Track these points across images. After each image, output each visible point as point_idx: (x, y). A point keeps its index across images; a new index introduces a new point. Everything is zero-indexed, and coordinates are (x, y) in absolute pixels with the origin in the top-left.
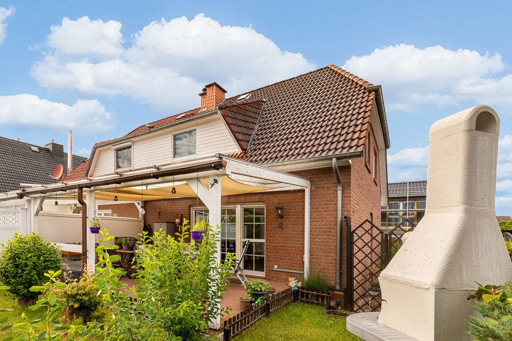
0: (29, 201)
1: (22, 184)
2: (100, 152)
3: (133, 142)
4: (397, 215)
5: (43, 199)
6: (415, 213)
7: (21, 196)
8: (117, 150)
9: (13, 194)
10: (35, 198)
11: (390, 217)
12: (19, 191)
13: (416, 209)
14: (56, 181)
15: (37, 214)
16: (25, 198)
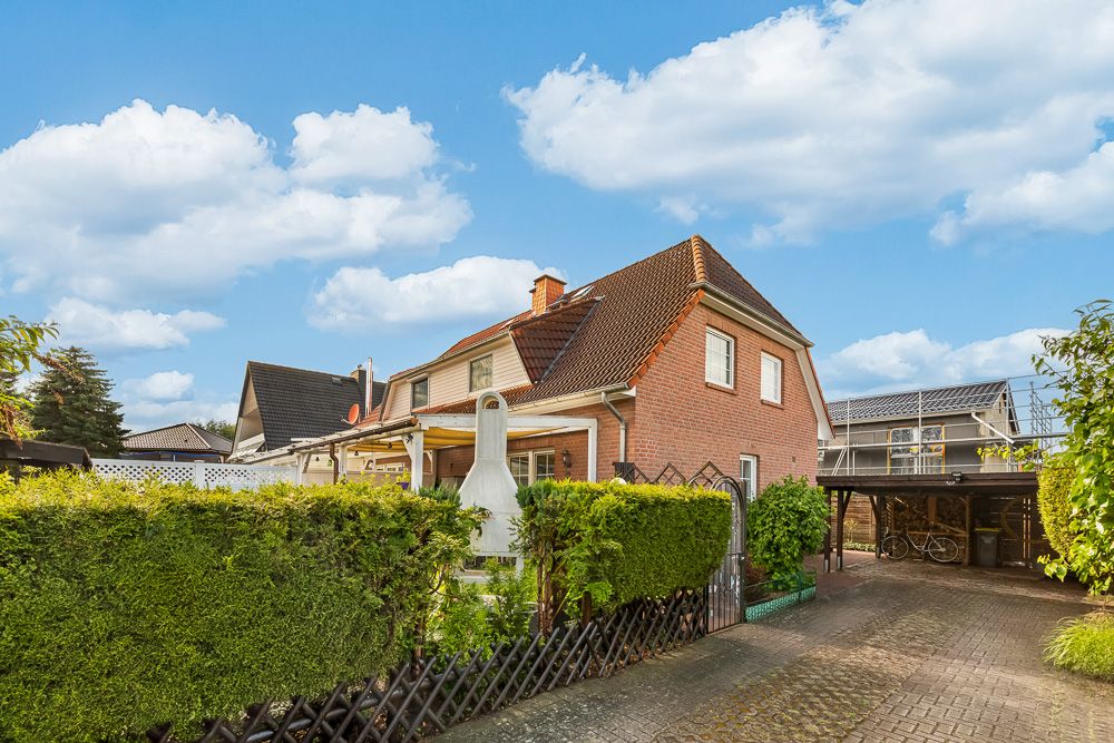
0: (299, 457)
1: (292, 440)
2: (397, 386)
3: (430, 373)
4: (908, 452)
5: (310, 453)
6: (943, 446)
7: (291, 452)
8: (414, 384)
9: (285, 450)
10: (304, 454)
11: (896, 456)
12: (290, 447)
13: (943, 440)
14: (350, 427)
15: (305, 471)
16: (296, 454)
